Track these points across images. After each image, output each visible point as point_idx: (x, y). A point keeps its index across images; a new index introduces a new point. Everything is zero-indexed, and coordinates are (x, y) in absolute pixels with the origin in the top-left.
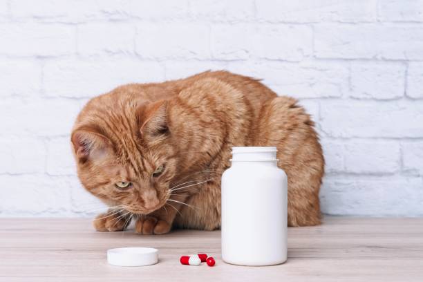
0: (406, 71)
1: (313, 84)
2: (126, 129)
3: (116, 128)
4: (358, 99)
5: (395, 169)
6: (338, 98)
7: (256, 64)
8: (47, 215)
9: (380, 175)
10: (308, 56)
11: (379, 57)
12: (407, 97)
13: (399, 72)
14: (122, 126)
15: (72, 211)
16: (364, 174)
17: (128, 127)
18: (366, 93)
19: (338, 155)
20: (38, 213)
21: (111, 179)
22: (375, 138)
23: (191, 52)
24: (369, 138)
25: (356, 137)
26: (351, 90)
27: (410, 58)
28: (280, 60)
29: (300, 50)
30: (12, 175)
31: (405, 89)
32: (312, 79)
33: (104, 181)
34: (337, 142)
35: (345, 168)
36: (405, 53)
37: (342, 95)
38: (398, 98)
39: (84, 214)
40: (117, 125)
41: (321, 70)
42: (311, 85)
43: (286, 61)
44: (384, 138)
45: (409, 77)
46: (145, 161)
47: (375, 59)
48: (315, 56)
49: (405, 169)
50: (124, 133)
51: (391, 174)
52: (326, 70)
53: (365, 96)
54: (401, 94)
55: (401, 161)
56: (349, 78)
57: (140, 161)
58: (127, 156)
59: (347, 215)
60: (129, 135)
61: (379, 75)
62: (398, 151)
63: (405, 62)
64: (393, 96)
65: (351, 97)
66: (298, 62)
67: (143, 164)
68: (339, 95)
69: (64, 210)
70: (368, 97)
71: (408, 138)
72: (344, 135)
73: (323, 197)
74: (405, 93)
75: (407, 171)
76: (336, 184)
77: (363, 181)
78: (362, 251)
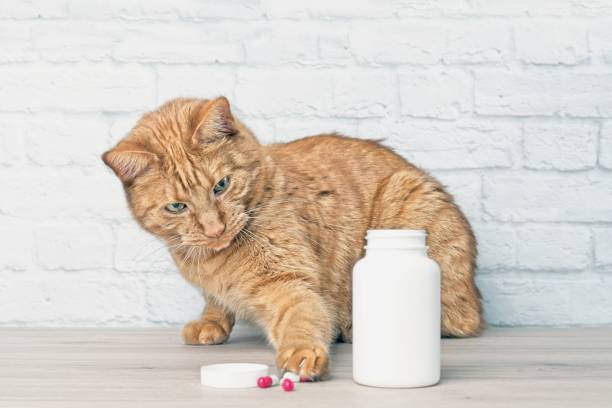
0: (599, 133)
1: (474, 150)
2: (176, 135)
3: (163, 136)
4: (535, 170)
5: (584, 265)
6: (507, 168)
7: (397, 122)
8: (114, 325)
9: (564, 271)
10: (465, 112)
11: (562, 114)
12: (600, 167)
13: (590, 133)
14: (170, 133)
15: (148, 320)
16: (542, 271)
17: (178, 133)
18: (544, 162)
19: (507, 245)
20: (103, 323)
21: (158, 201)
22: (558, 223)
23: (310, 107)
24: (550, 222)
25: (531, 221)
26: (525, 157)
27: (604, 115)
28: (428, 118)
29: (456, 104)
30: (68, 271)
31: (598, 157)
32: (472, 142)
33: (151, 204)
34: (507, 228)
35: (517, 262)
36: (597, 108)
37: (513, 164)
38: (587, 169)
39: (165, 325)
40: (164, 133)
41: (484, 131)
42: (471, 151)
43: (437, 119)
44: (569, 222)
45: (603, 141)
46: (199, 173)
47: (557, 116)
48: (475, 113)
49: (598, 264)
50: (172, 141)
51: (579, 271)
52: (491, 131)
53: (544, 165)
54: (592, 163)
55: (593, 254)
56: (523, 141)
57: (191, 174)
58: (175, 168)
59: (519, 326)
60: (179, 143)
61: (562, 138)
62: (588, 239)
63: (598, 120)
64: (581, 166)
65: (525, 167)
66: (453, 120)
67: (196, 176)
68: (508, 165)
69: (137, 318)
70: (548, 167)
71: (601, 223)
72: (516, 218)
73: (487, 302)
74: (598, 162)
75: (602, 267)
76: (505, 283)
77: (540, 280)
78: (540, 370)
